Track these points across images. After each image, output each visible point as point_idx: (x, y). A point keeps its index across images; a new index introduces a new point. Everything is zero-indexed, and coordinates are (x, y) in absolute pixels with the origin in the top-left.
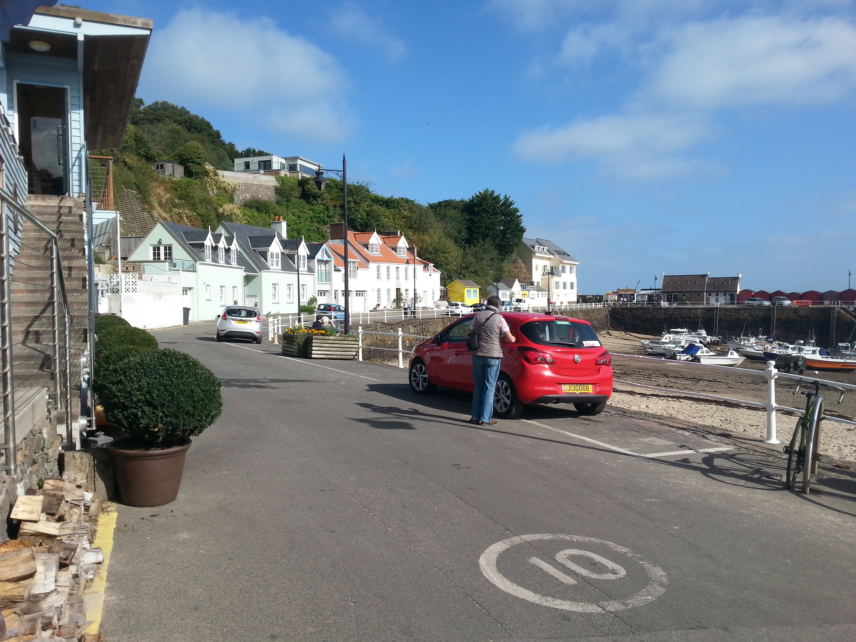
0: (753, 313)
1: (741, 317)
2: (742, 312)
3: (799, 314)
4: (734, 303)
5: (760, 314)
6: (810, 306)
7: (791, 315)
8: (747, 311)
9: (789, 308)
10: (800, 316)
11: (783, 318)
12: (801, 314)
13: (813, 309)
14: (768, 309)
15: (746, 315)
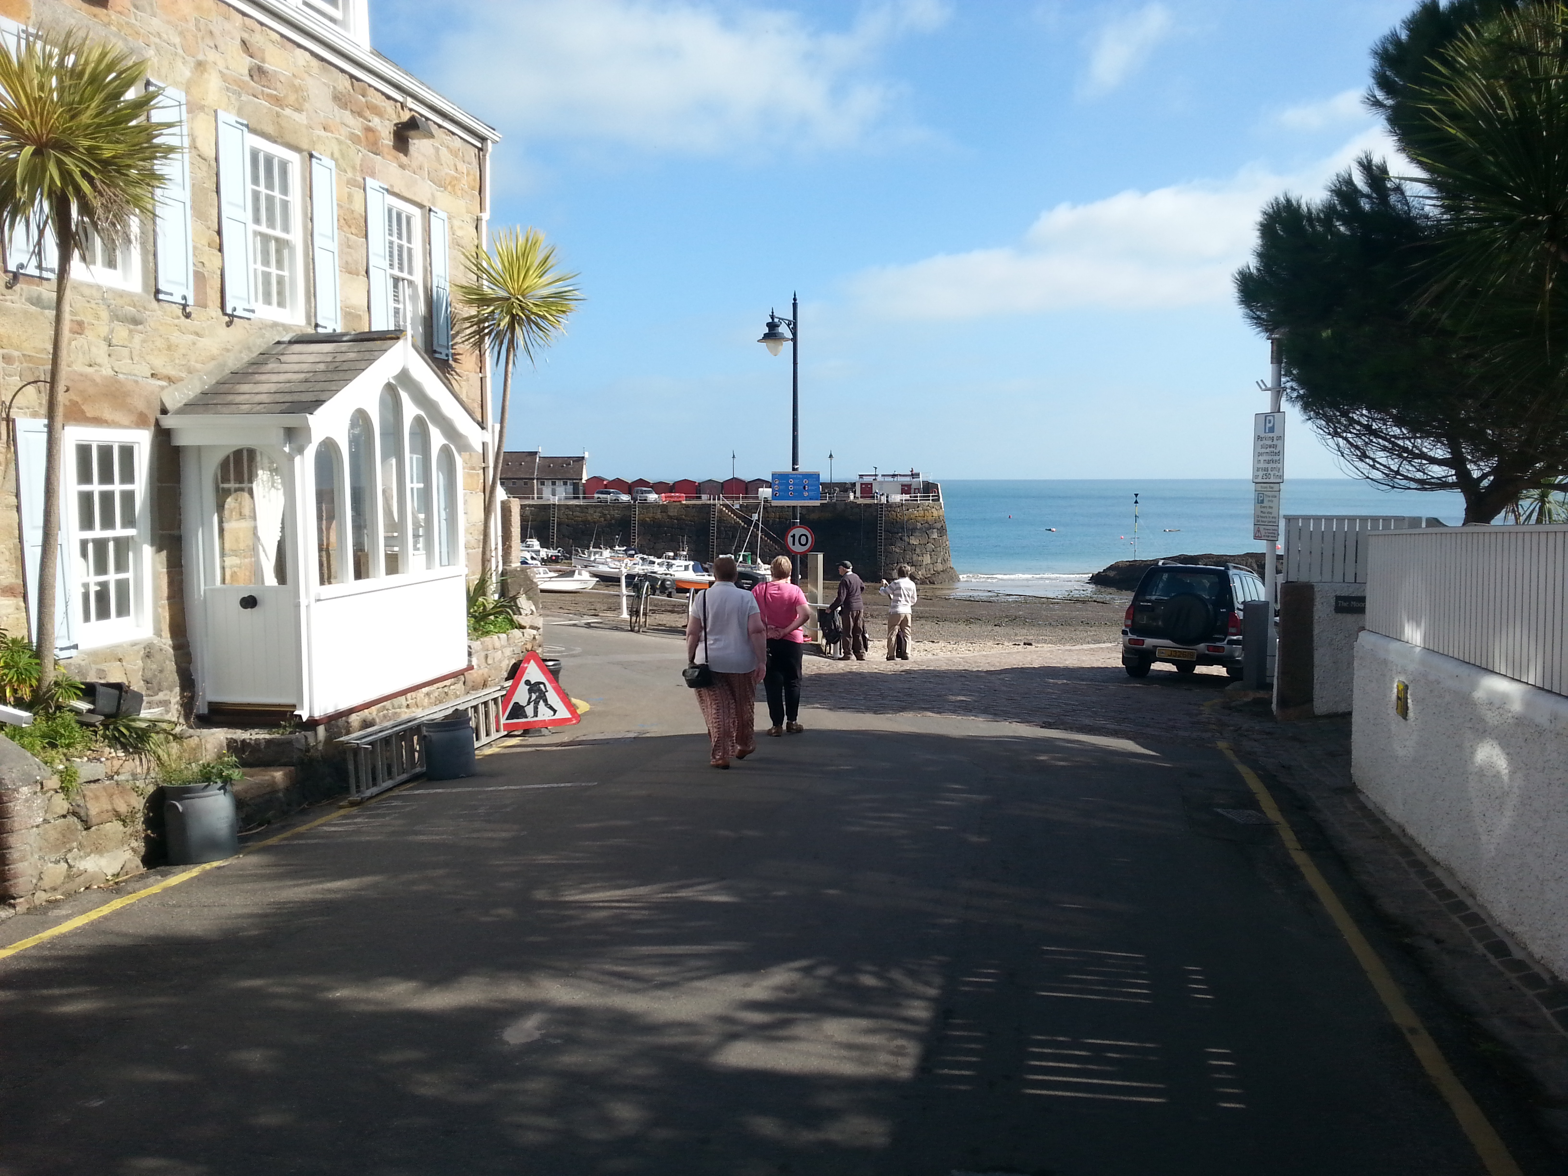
0: (607, 512)
1: (589, 518)
2: (591, 511)
3: (669, 513)
4: (578, 498)
5: (617, 514)
6: (684, 502)
7: (659, 516)
8: (598, 510)
9: (655, 506)
10: (670, 517)
11: (648, 519)
12: (671, 514)
13: (687, 506)
14: (628, 507)
15: (596, 516)
